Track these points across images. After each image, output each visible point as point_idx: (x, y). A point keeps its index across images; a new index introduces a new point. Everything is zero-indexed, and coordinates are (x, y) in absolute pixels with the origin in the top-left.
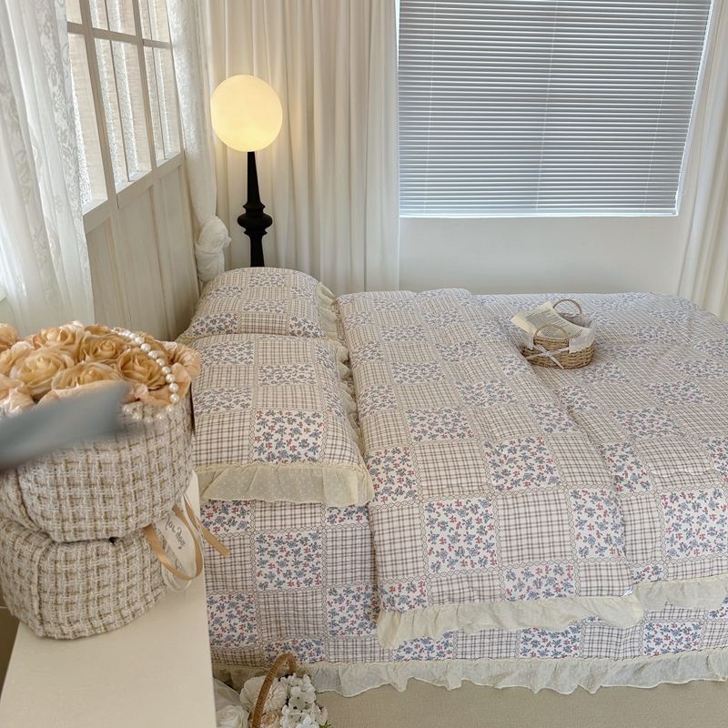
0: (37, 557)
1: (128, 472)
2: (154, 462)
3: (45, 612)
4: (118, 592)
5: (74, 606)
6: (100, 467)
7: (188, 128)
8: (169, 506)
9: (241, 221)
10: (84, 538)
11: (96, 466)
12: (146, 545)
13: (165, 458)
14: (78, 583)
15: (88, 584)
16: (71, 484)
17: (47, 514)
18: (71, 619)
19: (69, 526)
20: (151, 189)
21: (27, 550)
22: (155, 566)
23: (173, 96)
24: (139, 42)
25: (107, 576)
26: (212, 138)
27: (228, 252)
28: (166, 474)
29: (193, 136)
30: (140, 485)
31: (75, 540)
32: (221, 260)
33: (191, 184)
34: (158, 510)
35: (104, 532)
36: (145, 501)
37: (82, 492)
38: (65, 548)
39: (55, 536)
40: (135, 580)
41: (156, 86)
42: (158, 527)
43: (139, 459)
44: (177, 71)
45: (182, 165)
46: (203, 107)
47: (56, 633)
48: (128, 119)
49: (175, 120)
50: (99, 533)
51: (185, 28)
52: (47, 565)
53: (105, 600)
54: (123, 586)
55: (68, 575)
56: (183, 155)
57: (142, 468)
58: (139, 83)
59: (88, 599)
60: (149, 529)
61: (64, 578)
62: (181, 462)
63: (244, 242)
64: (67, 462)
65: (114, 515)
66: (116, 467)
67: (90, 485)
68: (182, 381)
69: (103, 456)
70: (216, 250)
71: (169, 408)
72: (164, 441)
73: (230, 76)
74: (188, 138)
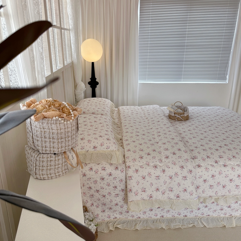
0: (36, 157)
1: (60, 136)
3: (36, 171)
4: (55, 168)
5: (44, 171)
6: (53, 134)
7: (74, 54)
8: (70, 147)
9: (89, 83)
10: (48, 153)
11: (52, 133)
12: (63, 157)
13: (69, 134)
14: (45, 164)
15: (48, 165)
16: (45, 138)
17: (39, 145)
19: (44, 149)
20: (63, 72)
21: (33, 155)
22: (66, 163)
23: (70, 45)
24: (61, 28)
25: (53, 163)
26: (81, 58)
27: (85, 92)
28: (70, 138)
29: (75, 57)
30: (62, 140)
31: (45, 153)
32: (83, 95)
33: (74, 72)
34: (67, 148)
35: (52, 151)
36: (63, 145)
37: (48, 140)
38: (43, 154)
39: (40, 151)
40: (60, 166)
41: (65, 42)
42: (67, 152)
43: (62, 133)
44: (71, 37)
45: (72, 66)
46: (79, 48)
47: (39, 178)
48: (57, 51)
49: (70, 52)
50: (51, 152)
51: (74, 24)
52: (38, 159)
53: (52, 170)
54: (57, 167)
55: (43, 161)
56: (72, 63)
57: (63, 136)
58: (60, 40)
59: (47, 169)
60: (65, 152)
61: (42, 162)
62: (74, 136)
63: (90, 90)
64: (44, 132)
65: (55, 147)
66: (57, 134)
67: (50, 138)
68: (75, 114)
69: (53, 131)
70: (81, 92)
71: (71, 121)
72: (70, 130)
73: (87, 39)
74: (74, 58)
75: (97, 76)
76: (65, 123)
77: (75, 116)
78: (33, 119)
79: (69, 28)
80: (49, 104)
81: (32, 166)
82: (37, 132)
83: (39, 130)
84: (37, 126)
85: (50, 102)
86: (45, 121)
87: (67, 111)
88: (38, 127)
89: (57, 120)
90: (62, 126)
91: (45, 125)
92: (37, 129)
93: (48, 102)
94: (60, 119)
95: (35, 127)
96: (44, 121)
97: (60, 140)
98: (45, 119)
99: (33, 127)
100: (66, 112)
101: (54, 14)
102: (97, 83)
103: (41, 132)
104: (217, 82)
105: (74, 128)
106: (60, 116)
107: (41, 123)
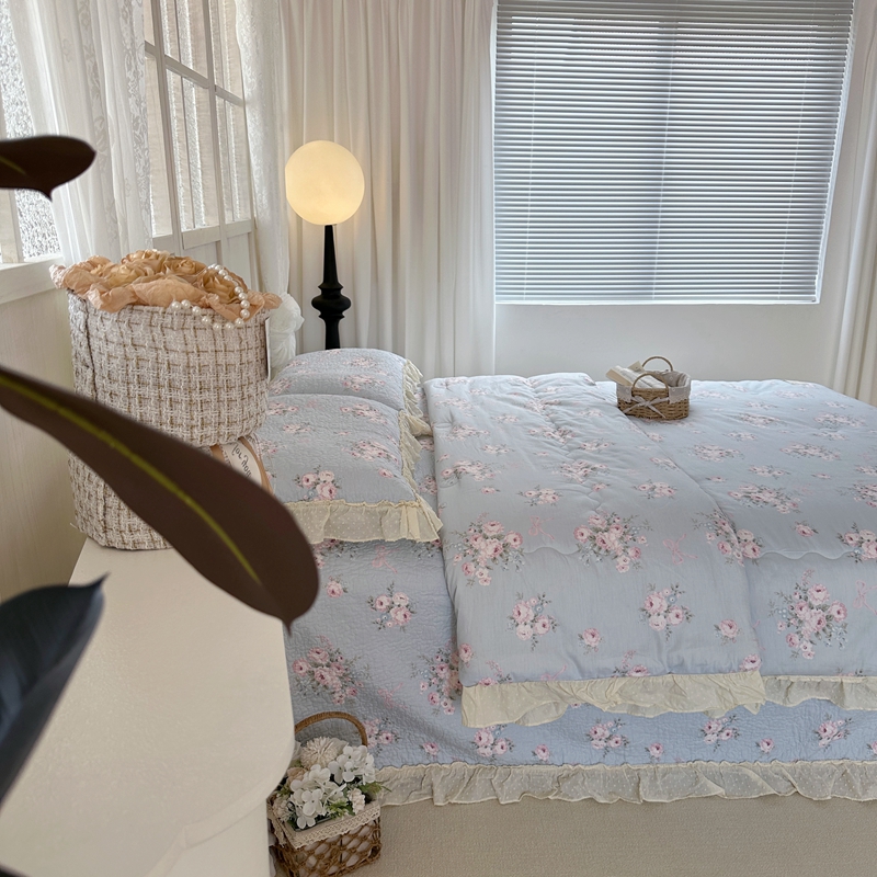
1: (195, 378)
2: (222, 376)
3: (108, 518)
6: (169, 367)
7: (260, 192)
8: (237, 430)
9: (316, 303)
11: (165, 366)
13: (233, 376)
16: (141, 383)
18: (132, 527)
20: (218, 243)
23: (245, 157)
24: (214, 90)
26: (285, 207)
27: (300, 334)
28: (235, 394)
29: (265, 201)
30: (206, 395)
32: (293, 342)
33: (261, 256)
34: (223, 429)
36: (210, 414)
37: (150, 392)
41: (226, 141)
42: (225, 450)
43: (206, 368)
44: (249, 129)
45: (254, 234)
46: (277, 171)
47: (116, 542)
48: (196, 167)
49: (246, 183)
51: (260, 83)
56: (254, 223)
57: (209, 378)
58: (209, 129)
60: (216, 448)
62: (252, 390)
63: (318, 327)
64: (139, 359)
65: (179, 421)
66: (184, 370)
67: (158, 386)
68: (255, 303)
69: (172, 356)
70: (287, 331)
71: (239, 322)
72: (233, 358)
73: (307, 142)
74: (259, 204)
75: (343, 277)
76: (217, 326)
77: (253, 307)
78: (96, 302)
79: (241, 97)
80: (157, 263)
81: (93, 498)
82: (113, 360)
83: (120, 352)
84: (110, 337)
85: (160, 259)
86: (141, 316)
87: (222, 286)
88: (115, 340)
89: (185, 314)
90: (204, 337)
91: (139, 331)
92: (111, 347)
93: (152, 257)
94: (196, 309)
95: (101, 343)
96: (136, 316)
97: (196, 396)
98: (141, 307)
99: (95, 343)
100: (221, 293)
101: (189, 33)
102: (346, 304)
103: (126, 358)
104: (781, 299)
105: (251, 356)
106: (195, 301)
107: (124, 326)
